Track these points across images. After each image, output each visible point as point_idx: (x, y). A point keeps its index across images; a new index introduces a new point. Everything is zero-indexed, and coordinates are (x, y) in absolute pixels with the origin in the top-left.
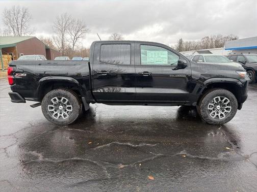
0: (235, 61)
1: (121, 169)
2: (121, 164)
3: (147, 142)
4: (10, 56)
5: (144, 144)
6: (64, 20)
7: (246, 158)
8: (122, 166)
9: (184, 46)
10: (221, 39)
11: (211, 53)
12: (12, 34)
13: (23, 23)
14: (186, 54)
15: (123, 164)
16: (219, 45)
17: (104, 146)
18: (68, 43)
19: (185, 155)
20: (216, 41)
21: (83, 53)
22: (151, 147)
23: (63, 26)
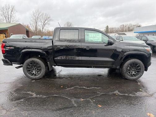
0: (141, 40)
1: (82, 101)
2: (82, 99)
3: (95, 86)
4: (5, 35)
5: (93, 88)
6: (37, 13)
7: (152, 95)
8: (83, 100)
9: (109, 30)
10: (132, 26)
11: (126, 35)
12: (5, 21)
13: (12, 15)
14: (111, 35)
15: (83, 99)
16: (130, 30)
17: (70, 88)
18: (39, 27)
19: (117, 93)
20: (129, 28)
21: (49, 34)
22: (97, 89)
23: (37, 17)
